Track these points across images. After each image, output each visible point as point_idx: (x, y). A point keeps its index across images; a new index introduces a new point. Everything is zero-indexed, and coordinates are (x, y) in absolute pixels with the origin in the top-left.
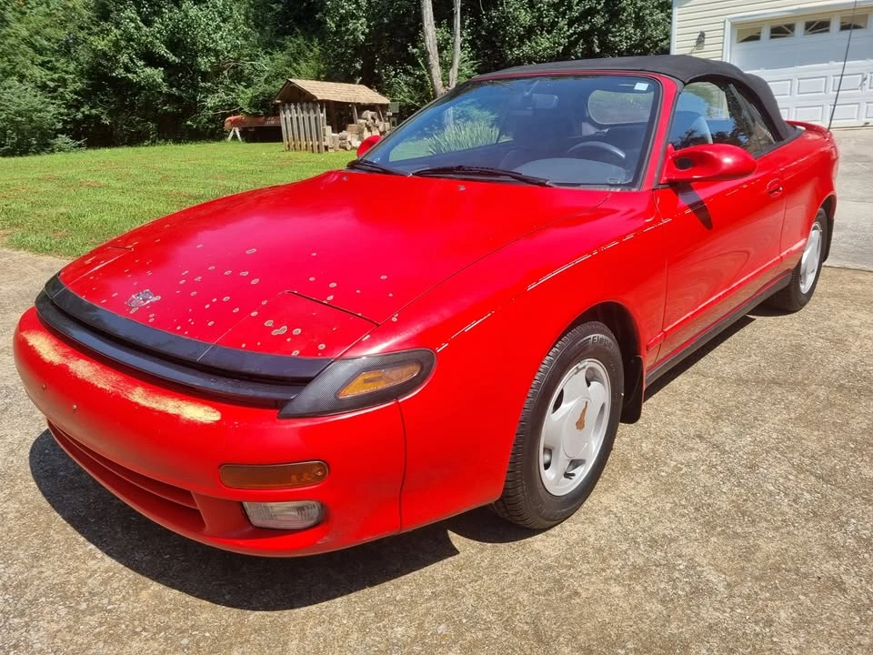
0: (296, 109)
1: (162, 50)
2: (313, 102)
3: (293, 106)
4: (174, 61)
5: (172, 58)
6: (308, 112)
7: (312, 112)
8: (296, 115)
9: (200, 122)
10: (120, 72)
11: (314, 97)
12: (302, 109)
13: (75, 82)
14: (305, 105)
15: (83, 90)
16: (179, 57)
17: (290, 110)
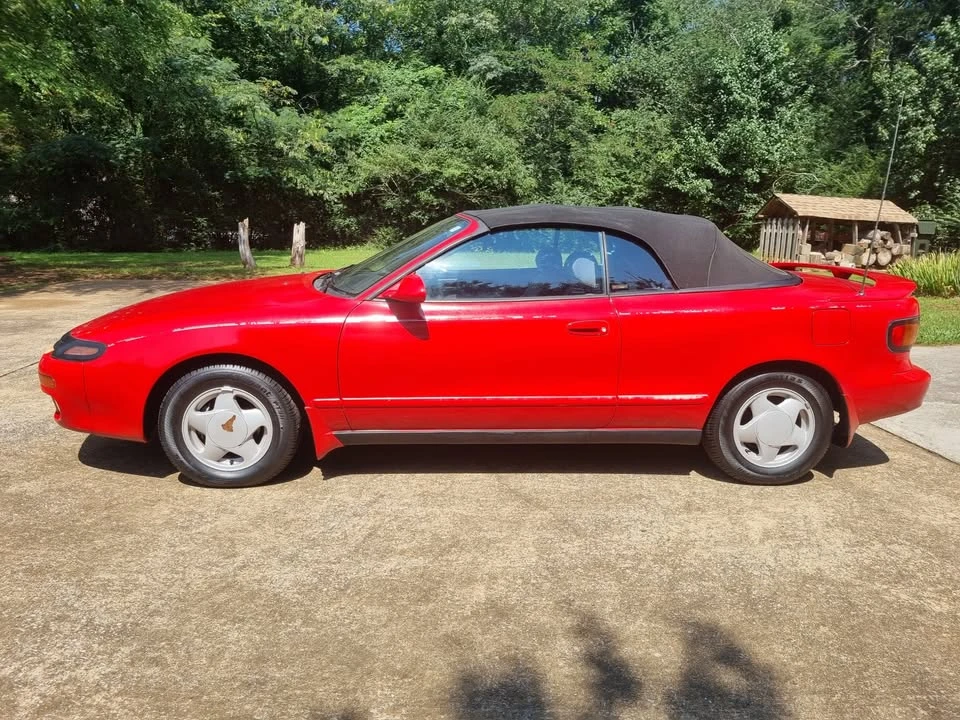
0: (777, 224)
1: (714, 162)
2: (794, 218)
3: (774, 222)
4: (724, 173)
5: (722, 169)
6: (787, 228)
7: (791, 228)
8: (775, 231)
9: (737, 232)
10: (673, 183)
11: (795, 213)
12: (782, 225)
13: (640, 191)
14: (786, 221)
15: (644, 198)
16: (731, 169)
17: (771, 224)
